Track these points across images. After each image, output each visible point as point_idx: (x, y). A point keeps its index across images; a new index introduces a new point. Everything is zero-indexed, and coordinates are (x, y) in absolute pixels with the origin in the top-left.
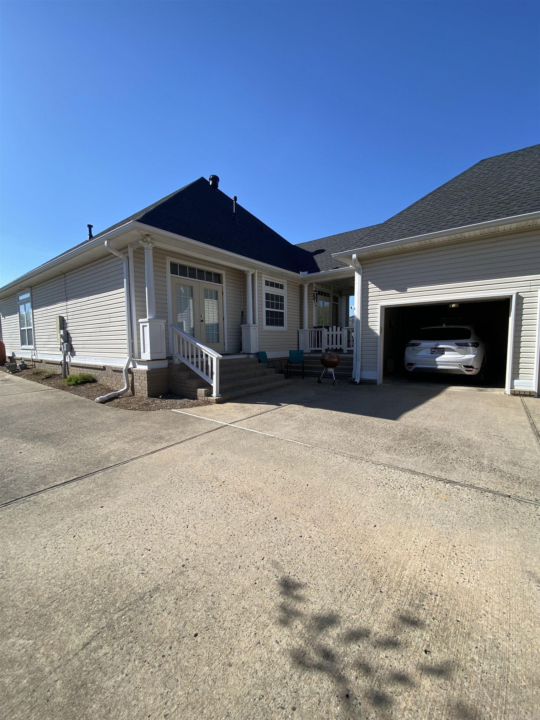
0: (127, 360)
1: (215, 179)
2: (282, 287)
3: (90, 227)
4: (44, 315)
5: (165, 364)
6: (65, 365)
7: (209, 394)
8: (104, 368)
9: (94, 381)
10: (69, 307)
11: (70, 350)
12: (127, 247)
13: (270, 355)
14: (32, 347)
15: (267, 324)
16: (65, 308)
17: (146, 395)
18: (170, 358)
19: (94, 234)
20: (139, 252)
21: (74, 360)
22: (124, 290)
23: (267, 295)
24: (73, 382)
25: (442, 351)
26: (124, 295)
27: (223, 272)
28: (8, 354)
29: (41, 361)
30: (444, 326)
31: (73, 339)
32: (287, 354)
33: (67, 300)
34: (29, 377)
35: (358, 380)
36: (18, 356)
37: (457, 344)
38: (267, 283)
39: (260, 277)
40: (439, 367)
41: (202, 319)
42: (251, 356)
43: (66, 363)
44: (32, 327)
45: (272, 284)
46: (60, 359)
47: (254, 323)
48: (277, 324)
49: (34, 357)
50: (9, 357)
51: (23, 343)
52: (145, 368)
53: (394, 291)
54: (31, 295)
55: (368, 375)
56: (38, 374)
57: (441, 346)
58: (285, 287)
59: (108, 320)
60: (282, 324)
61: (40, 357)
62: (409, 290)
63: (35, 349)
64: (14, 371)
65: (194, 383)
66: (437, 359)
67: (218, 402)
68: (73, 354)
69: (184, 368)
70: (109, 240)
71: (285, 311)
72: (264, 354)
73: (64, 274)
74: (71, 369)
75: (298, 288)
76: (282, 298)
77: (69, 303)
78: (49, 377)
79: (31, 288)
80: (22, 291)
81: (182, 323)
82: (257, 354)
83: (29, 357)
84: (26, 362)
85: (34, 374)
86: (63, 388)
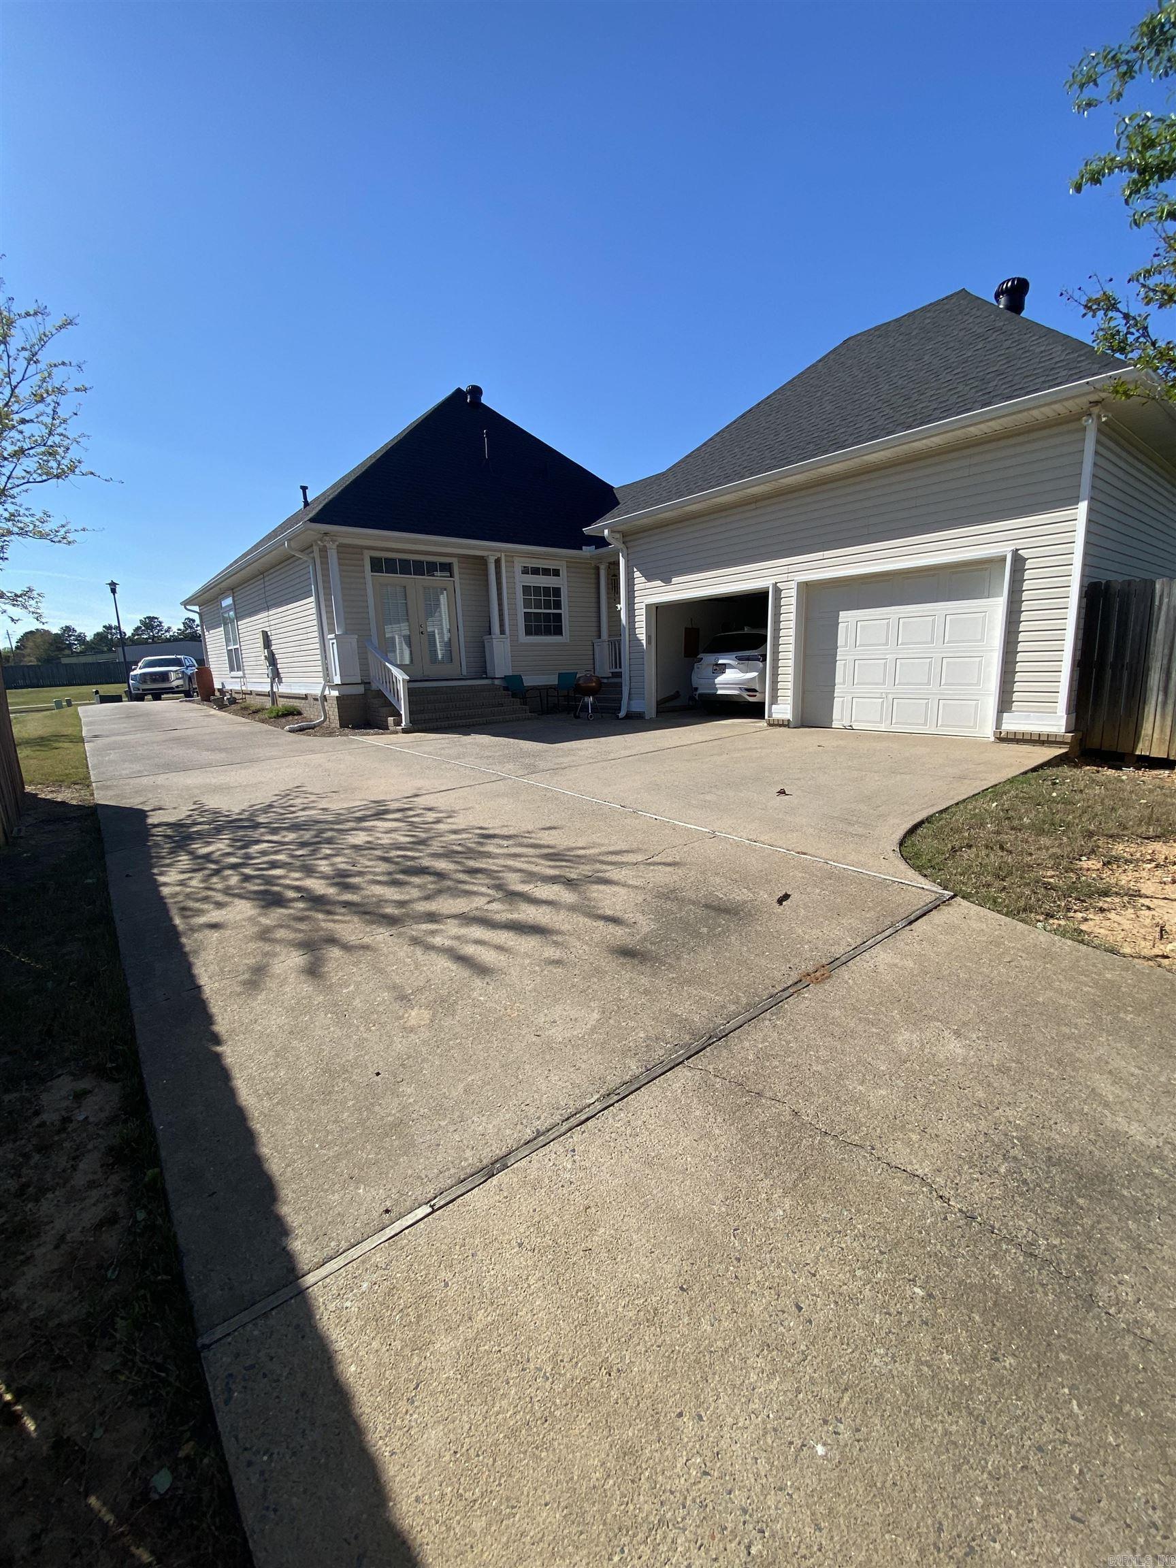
0: (322, 685)
1: (476, 391)
2: (556, 573)
3: (304, 489)
4: (249, 629)
5: (360, 689)
6: (272, 695)
7: (398, 723)
8: (306, 697)
9: (299, 713)
10: (271, 618)
11: (276, 675)
12: (312, 546)
13: (529, 681)
14: (240, 674)
15: (529, 632)
16: (266, 619)
17: (338, 726)
18: (366, 684)
19: (309, 500)
20: (324, 550)
21: (282, 689)
22: (312, 599)
23: (526, 589)
24: (274, 714)
25: (722, 669)
26: (313, 605)
27: (454, 561)
28: (217, 685)
29: (251, 693)
30: (747, 630)
31: (278, 661)
32: (553, 680)
33: (268, 608)
34: (235, 713)
35: (622, 714)
36: (228, 687)
37: (740, 659)
38: (525, 571)
39: (510, 563)
40: (719, 692)
41: (421, 630)
42: (497, 682)
43: (274, 693)
44: (238, 646)
45: (536, 571)
46: (267, 689)
47: (502, 632)
48: (548, 632)
49: (244, 688)
50: (219, 690)
51: (232, 669)
52: (335, 693)
53: (659, 583)
54: (234, 601)
55: (636, 707)
56: (246, 708)
57: (720, 662)
58: (563, 572)
59: (305, 636)
60: (558, 631)
61: (250, 688)
62: (674, 580)
63: (244, 677)
64: (221, 706)
65: (384, 710)
66: (717, 681)
67: (405, 731)
68: (280, 682)
69: (380, 694)
70: (289, 540)
71: (564, 611)
72: (519, 678)
73: (262, 573)
74: (279, 699)
75: (593, 571)
76: (557, 591)
77: (271, 612)
78: (256, 712)
79: (232, 590)
80: (222, 594)
81: (393, 639)
82: (505, 678)
83: (237, 688)
84: (236, 696)
85: (242, 708)
86: (263, 721)
